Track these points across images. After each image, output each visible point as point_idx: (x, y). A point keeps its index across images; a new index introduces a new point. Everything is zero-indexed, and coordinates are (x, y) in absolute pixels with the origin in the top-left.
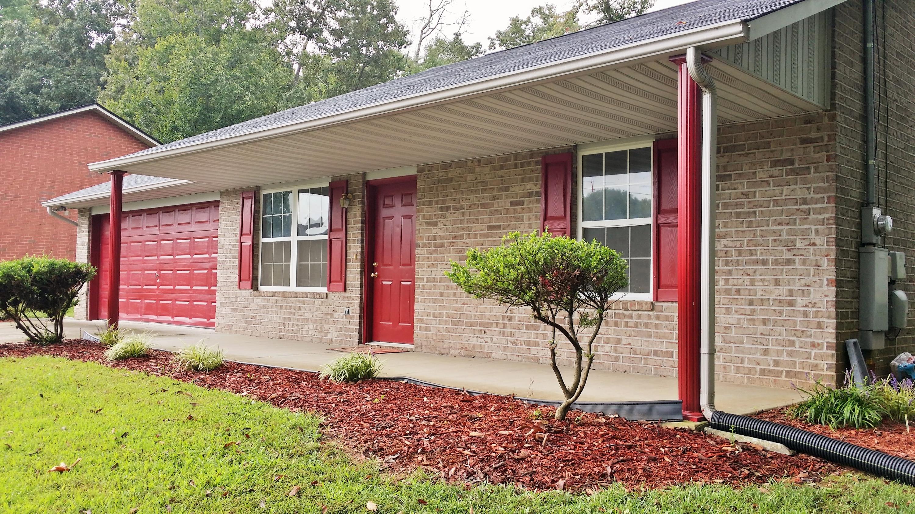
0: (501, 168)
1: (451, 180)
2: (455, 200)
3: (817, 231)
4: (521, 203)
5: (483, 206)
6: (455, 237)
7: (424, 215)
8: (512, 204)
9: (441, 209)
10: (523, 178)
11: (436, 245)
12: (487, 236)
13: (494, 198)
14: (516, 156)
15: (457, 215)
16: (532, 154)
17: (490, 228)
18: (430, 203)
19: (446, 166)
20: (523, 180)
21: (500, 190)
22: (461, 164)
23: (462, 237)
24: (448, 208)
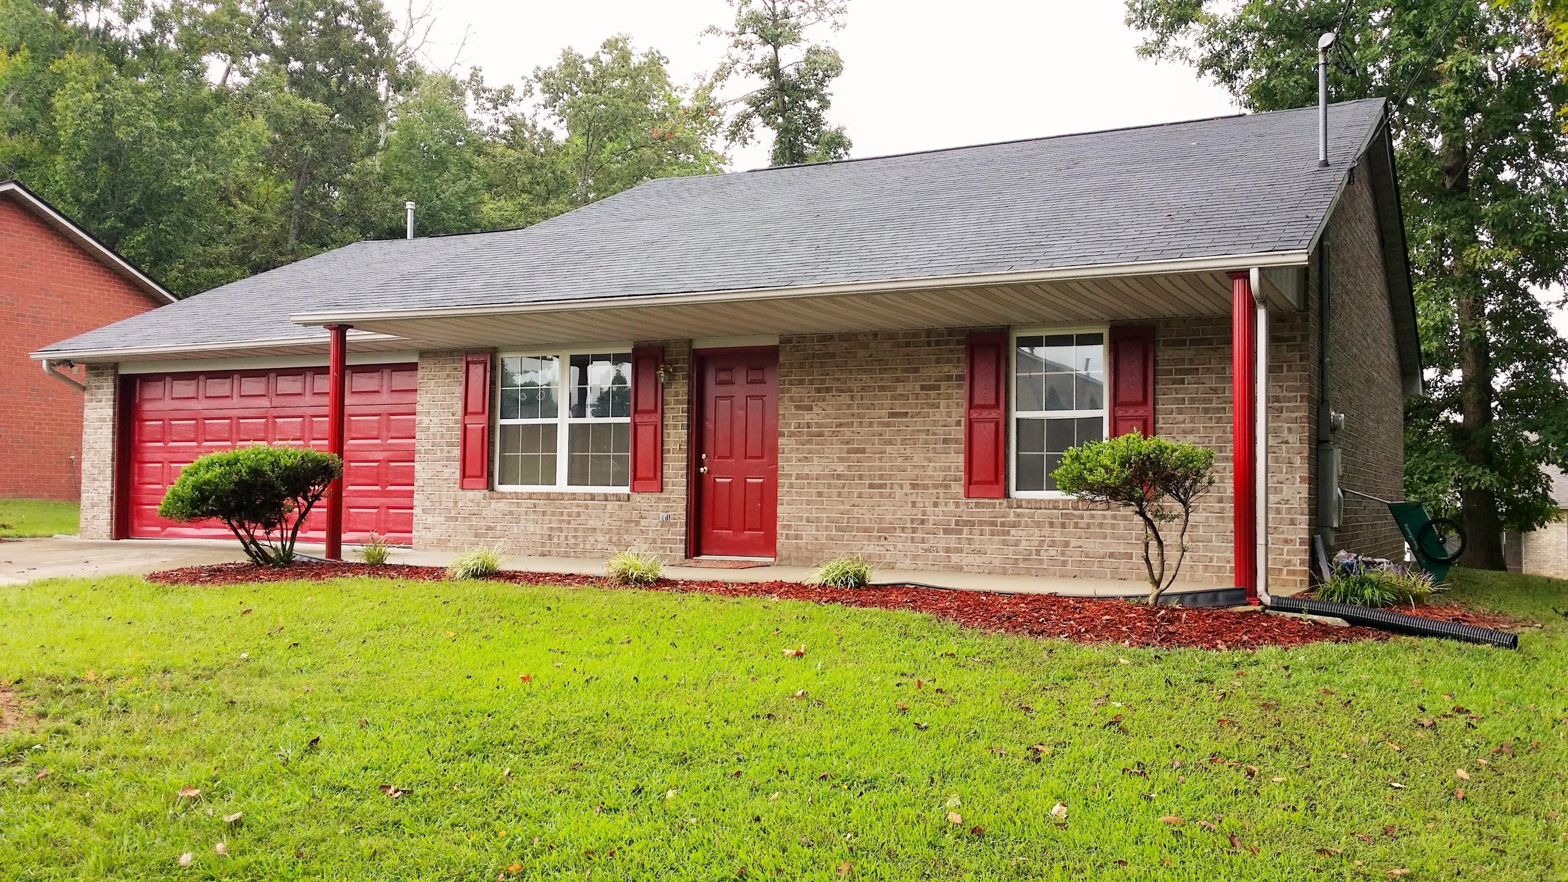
0: (908, 344)
1: (833, 356)
2: (839, 380)
3: (1290, 429)
4: (936, 388)
5: (882, 389)
6: (841, 425)
7: (791, 397)
8: (923, 388)
9: (819, 390)
10: (938, 359)
11: (810, 434)
12: (888, 425)
13: (898, 380)
14: (929, 332)
15: (845, 398)
16: (951, 331)
17: (892, 415)
18: (801, 382)
19: (825, 338)
20: (938, 361)
21: (905, 370)
22: (848, 336)
23: (850, 425)
24: (828, 390)
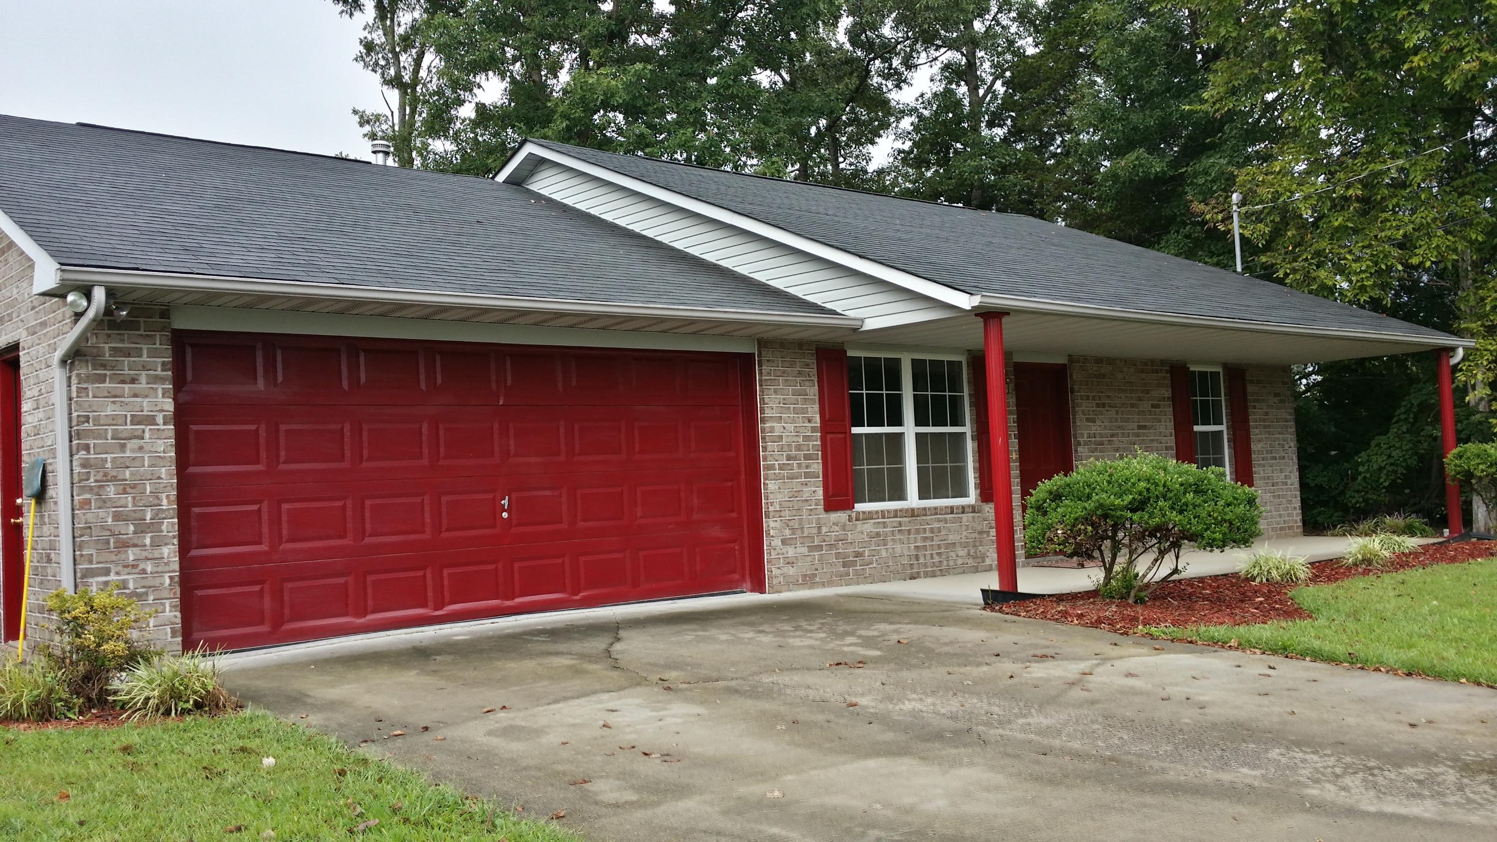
0: (1142, 371)
1: (1104, 376)
2: (1109, 397)
4: (1158, 406)
5: (1133, 406)
6: (1112, 436)
7: (1083, 411)
8: (1153, 406)
9: (1098, 405)
11: (1096, 443)
12: (1137, 435)
13: (1140, 399)
14: (1152, 362)
15: (1112, 413)
16: (1163, 362)
17: (1140, 427)
18: (1088, 398)
19: (1099, 360)
21: (1143, 392)
22: (1111, 361)
23: (1117, 435)
24: (1104, 405)
